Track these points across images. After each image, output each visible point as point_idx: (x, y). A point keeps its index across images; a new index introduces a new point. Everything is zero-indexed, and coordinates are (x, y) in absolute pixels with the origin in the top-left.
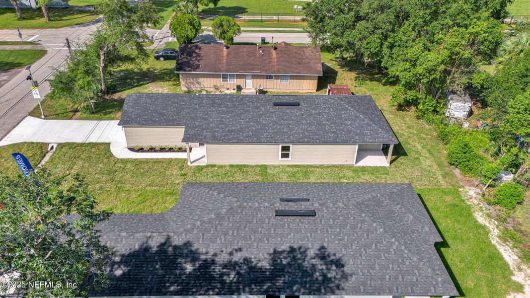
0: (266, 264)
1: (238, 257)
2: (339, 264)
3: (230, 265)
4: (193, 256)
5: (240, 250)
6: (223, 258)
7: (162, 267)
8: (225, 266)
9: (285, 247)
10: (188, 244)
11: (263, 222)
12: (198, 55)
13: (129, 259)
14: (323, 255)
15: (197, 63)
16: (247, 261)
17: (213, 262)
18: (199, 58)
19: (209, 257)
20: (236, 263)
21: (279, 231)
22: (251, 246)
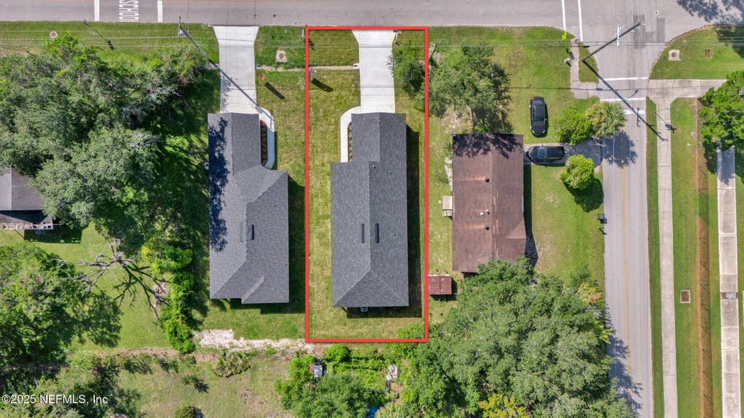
0: (220, 217)
1: (222, 204)
2: (221, 249)
3: (219, 201)
4: (223, 185)
5: (225, 206)
6: (222, 198)
7: (219, 172)
8: (219, 199)
9: (227, 226)
10: (227, 181)
11: (238, 216)
12: (474, 154)
13: (221, 157)
14: (224, 242)
15: (465, 153)
16: (221, 209)
17: (220, 194)
18: (471, 154)
19: (223, 192)
20: (220, 204)
21: (234, 224)
22: (227, 210)
